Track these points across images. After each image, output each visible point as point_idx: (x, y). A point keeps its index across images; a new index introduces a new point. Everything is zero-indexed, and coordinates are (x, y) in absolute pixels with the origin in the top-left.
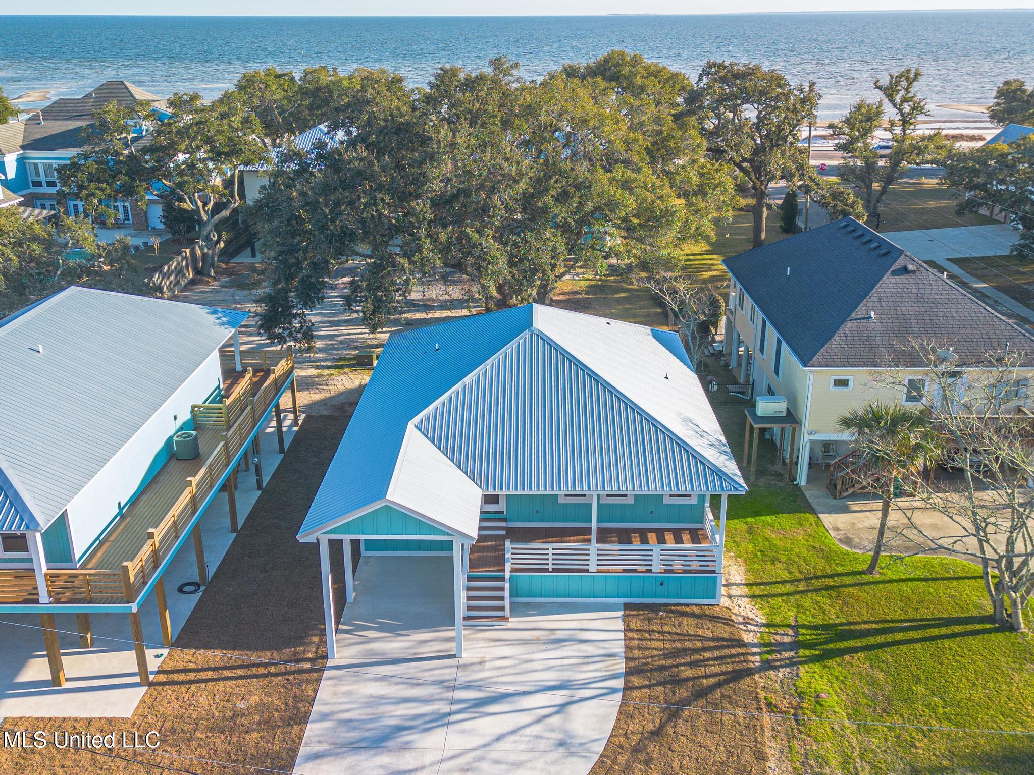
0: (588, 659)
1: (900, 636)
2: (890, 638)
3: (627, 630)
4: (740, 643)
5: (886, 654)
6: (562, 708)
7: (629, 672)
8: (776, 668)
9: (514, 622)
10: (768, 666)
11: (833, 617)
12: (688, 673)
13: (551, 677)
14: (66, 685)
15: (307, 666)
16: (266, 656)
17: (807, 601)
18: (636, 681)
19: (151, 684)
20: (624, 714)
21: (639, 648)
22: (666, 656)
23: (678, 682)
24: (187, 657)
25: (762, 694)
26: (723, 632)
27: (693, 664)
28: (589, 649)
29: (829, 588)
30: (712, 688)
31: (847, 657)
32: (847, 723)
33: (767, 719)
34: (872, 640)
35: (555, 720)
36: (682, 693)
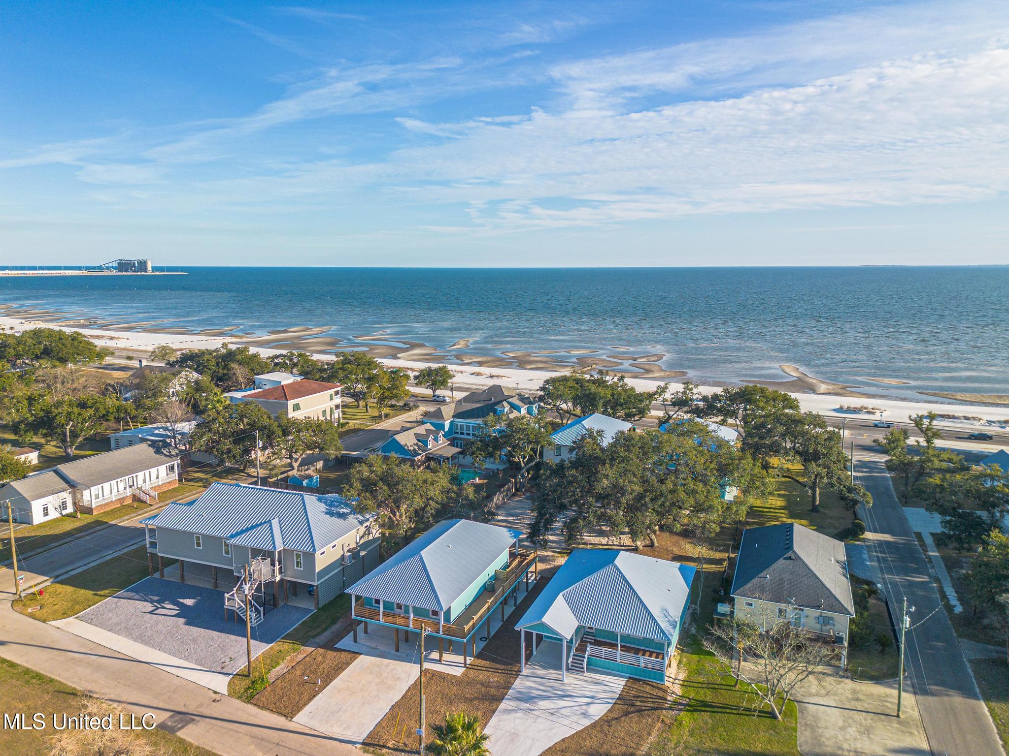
0: (605, 692)
1: (728, 711)
2: (724, 710)
3: (626, 685)
4: (666, 699)
5: (718, 716)
6: (588, 704)
7: (618, 699)
8: (673, 710)
9: (586, 674)
10: (671, 708)
11: (708, 699)
12: (638, 703)
13: (590, 694)
14: (443, 662)
15: (514, 673)
16: (502, 667)
17: (702, 692)
18: (619, 702)
19: (467, 668)
20: (610, 711)
21: (627, 692)
22: (634, 697)
23: (633, 705)
24: (479, 662)
25: (662, 717)
26: (661, 694)
27: (642, 702)
28: (607, 688)
29: (715, 688)
30: (645, 710)
31: (702, 713)
32: (686, 732)
33: (659, 725)
34: (716, 710)
35: (584, 707)
36: (632, 709)
